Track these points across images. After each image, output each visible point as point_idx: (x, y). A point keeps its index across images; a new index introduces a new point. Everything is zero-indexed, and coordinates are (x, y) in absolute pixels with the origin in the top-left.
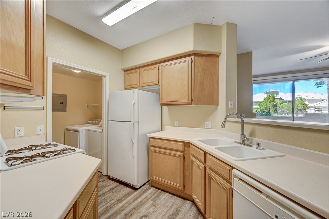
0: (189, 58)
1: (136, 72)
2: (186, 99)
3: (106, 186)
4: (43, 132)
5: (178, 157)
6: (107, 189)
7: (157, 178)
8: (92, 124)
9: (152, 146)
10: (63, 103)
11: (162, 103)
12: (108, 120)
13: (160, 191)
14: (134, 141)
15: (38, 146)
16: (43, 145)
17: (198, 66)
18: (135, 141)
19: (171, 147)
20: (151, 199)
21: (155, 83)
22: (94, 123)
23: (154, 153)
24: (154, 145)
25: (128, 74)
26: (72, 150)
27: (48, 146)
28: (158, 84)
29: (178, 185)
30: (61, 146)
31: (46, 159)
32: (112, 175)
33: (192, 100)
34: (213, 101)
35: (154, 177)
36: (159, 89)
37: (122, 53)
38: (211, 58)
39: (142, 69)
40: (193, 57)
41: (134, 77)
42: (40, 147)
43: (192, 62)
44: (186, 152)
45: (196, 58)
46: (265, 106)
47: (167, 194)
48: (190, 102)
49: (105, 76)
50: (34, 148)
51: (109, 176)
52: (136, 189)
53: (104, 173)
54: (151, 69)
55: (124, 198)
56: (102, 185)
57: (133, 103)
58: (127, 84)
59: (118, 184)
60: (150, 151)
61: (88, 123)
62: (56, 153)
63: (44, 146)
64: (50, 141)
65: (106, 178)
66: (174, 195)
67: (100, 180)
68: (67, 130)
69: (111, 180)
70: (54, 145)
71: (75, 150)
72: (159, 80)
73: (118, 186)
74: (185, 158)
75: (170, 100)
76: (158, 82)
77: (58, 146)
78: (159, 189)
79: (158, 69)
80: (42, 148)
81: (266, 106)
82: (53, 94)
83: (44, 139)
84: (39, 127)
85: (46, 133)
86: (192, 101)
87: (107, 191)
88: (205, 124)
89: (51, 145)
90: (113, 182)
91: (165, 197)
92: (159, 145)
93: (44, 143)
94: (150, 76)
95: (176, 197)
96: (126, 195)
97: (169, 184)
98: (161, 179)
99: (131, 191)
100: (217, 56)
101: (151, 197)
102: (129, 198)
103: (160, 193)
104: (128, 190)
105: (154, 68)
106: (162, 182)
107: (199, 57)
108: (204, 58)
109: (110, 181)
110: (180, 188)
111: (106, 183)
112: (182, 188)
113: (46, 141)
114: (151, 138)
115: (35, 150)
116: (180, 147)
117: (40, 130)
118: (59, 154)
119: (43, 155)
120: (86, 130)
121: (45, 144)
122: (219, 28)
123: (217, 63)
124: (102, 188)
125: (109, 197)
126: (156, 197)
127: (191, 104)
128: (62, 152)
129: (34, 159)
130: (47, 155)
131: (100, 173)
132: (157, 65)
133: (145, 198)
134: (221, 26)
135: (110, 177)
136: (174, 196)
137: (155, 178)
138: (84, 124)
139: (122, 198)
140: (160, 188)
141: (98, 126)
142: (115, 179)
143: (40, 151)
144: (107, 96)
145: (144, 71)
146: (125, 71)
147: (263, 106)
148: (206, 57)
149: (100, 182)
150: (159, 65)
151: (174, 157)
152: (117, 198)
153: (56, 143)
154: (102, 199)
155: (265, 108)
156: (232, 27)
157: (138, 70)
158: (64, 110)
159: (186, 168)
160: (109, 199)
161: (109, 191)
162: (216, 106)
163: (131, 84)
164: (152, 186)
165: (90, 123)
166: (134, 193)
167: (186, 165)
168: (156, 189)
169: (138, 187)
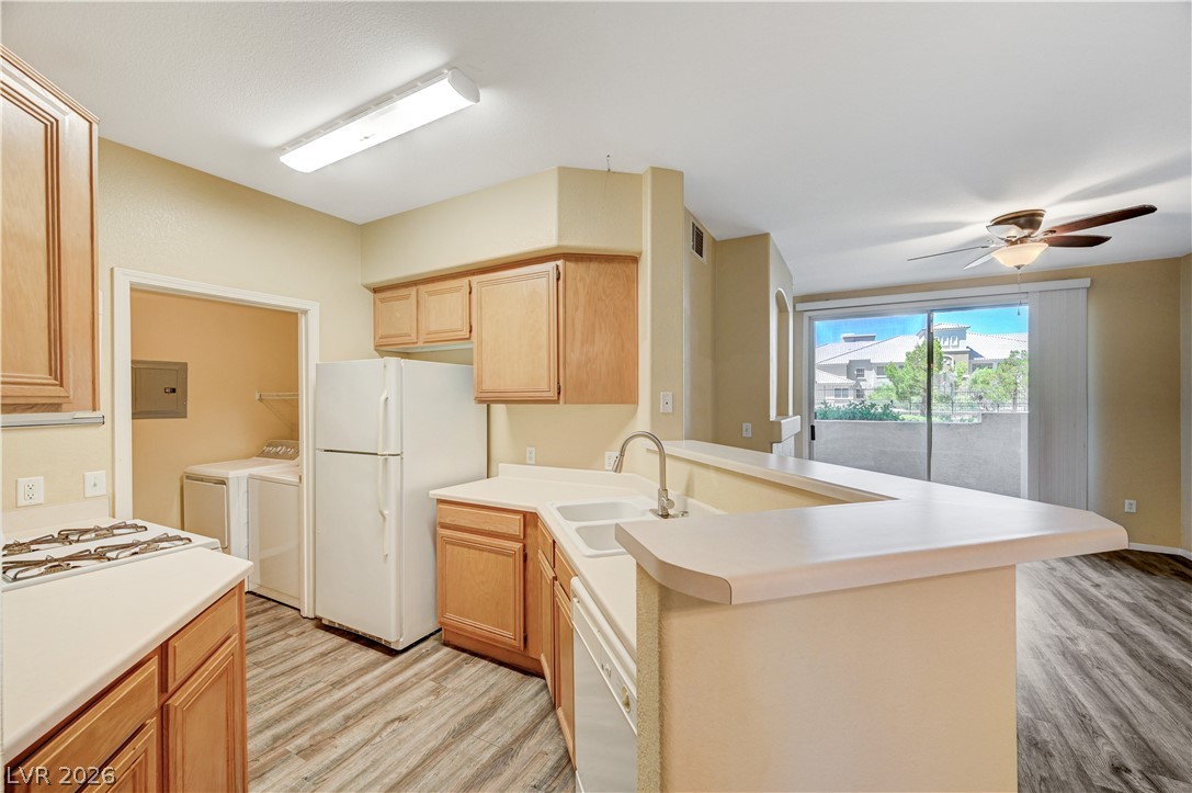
0: (550, 266)
1: (407, 297)
2: (544, 386)
3: (305, 648)
4: (103, 489)
5: (508, 555)
6: (309, 655)
7: (457, 618)
8: (276, 456)
9: (444, 526)
10: (174, 391)
11: (480, 395)
12: (315, 449)
13: (465, 655)
14: (386, 512)
15: (86, 531)
16: (101, 529)
17: (576, 292)
18: (390, 512)
19: (492, 529)
20: (432, 676)
21: (460, 333)
22: (284, 453)
23: (448, 546)
24: (448, 521)
25: (383, 300)
26: (181, 539)
27: (116, 532)
28: (469, 338)
29: (509, 634)
30: (155, 530)
31: (107, 563)
32: (328, 616)
33: (559, 388)
34: (622, 391)
35: (448, 615)
36: (472, 349)
37: (364, 234)
38: (616, 266)
39: (423, 288)
40: (560, 263)
41: (402, 312)
42: (93, 535)
43: (558, 279)
44: (529, 541)
45: (571, 265)
46: (912, 382)
47: (484, 662)
48: (553, 394)
49: (305, 312)
50: (76, 538)
51: (321, 620)
52: (393, 653)
53: (307, 612)
54: (451, 291)
55: (354, 676)
56: (296, 644)
57: (383, 398)
58: (381, 332)
59: (345, 641)
60: (439, 540)
61: (263, 454)
62: (137, 549)
63: (105, 532)
64: (125, 513)
65: (310, 624)
66: (501, 664)
67: (290, 633)
68: (188, 477)
69: (327, 631)
70: (135, 527)
71: (190, 541)
72: (471, 327)
73: (341, 647)
74: (529, 558)
75: (502, 388)
76: (471, 331)
77: (146, 529)
78: (463, 650)
79: (470, 293)
80: (98, 537)
81: (913, 379)
82: (133, 362)
83: (107, 510)
84: (90, 476)
85: (111, 491)
86: (559, 393)
87: (307, 659)
88: (607, 458)
89: (126, 527)
90: (329, 636)
91: (473, 670)
92: (462, 523)
93: (106, 522)
94: (444, 311)
95: (505, 670)
96: (362, 669)
97: (488, 634)
98: (468, 621)
99: (378, 659)
100: (634, 260)
101: (435, 671)
102: (368, 677)
103: (465, 660)
104: (372, 655)
105: (458, 289)
106: (468, 628)
107: (580, 264)
108: (594, 266)
109: (321, 634)
110: (515, 643)
111: (307, 640)
112: (519, 643)
113: (114, 517)
114: (441, 501)
115: (78, 541)
116: (514, 525)
117: (95, 485)
118: (142, 552)
119: (100, 555)
120: (251, 477)
121: (107, 526)
122: (634, 178)
123: (632, 282)
124: (293, 652)
125: (309, 676)
126: (447, 672)
127: (557, 402)
128: (152, 545)
129: (73, 563)
130: (108, 555)
131: (294, 611)
132: (464, 281)
133: (416, 675)
134: (640, 176)
135: (323, 622)
136: (502, 668)
137: (452, 618)
138: (248, 457)
139: (349, 677)
140: (467, 647)
141: (292, 462)
142: (337, 626)
143: (92, 546)
144: (312, 374)
145: (431, 294)
146: (376, 290)
147: (902, 382)
148: (600, 262)
149: (291, 636)
150: (470, 278)
151: (500, 557)
152: (332, 678)
153: (140, 523)
154: (286, 682)
155: (911, 386)
156: (667, 180)
157: (413, 291)
158: (180, 412)
159: (529, 586)
160: (308, 681)
161: (310, 661)
162: (631, 406)
163: (393, 332)
164: (446, 644)
165: (269, 452)
166: (385, 662)
167: (529, 577)
168: (455, 652)
169: (400, 648)
